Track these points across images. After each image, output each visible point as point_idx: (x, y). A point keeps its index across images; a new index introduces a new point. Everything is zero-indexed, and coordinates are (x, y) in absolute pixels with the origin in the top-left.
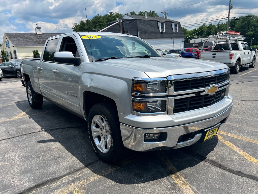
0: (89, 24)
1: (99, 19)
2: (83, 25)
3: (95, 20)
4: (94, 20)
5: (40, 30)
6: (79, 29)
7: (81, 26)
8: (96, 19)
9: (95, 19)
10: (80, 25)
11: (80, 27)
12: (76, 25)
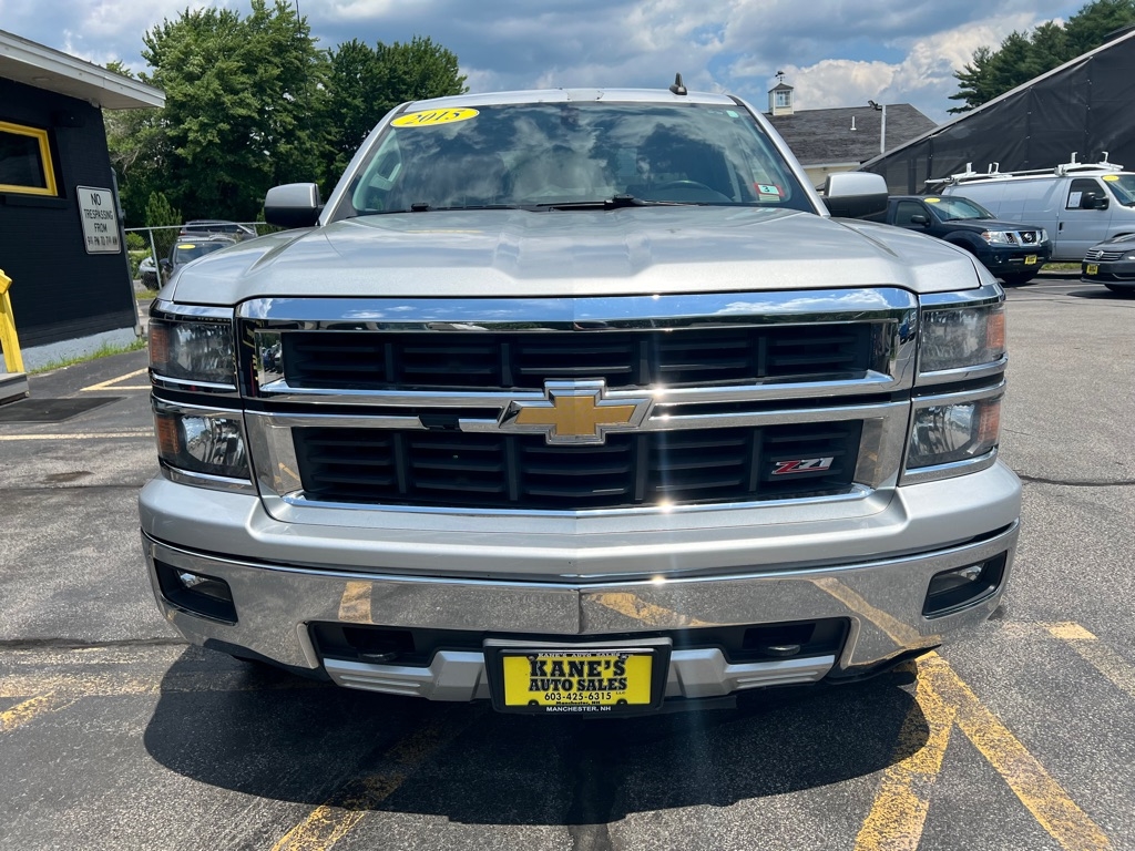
0: (1050, 48)
1: (1112, 13)
2: (1020, 53)
3: (1088, 24)
4: (1081, 25)
5: (787, 98)
6: (995, 76)
7: (1004, 61)
8: (1092, 16)
9: (1087, 18)
10: (1000, 58)
11: (1001, 65)
12: (982, 57)
